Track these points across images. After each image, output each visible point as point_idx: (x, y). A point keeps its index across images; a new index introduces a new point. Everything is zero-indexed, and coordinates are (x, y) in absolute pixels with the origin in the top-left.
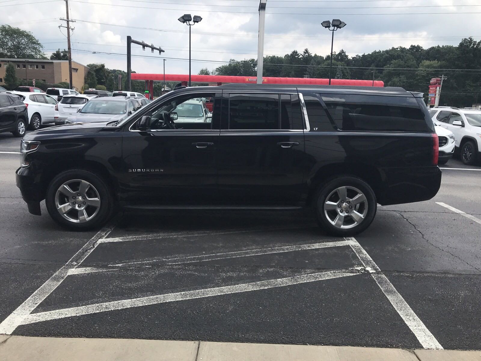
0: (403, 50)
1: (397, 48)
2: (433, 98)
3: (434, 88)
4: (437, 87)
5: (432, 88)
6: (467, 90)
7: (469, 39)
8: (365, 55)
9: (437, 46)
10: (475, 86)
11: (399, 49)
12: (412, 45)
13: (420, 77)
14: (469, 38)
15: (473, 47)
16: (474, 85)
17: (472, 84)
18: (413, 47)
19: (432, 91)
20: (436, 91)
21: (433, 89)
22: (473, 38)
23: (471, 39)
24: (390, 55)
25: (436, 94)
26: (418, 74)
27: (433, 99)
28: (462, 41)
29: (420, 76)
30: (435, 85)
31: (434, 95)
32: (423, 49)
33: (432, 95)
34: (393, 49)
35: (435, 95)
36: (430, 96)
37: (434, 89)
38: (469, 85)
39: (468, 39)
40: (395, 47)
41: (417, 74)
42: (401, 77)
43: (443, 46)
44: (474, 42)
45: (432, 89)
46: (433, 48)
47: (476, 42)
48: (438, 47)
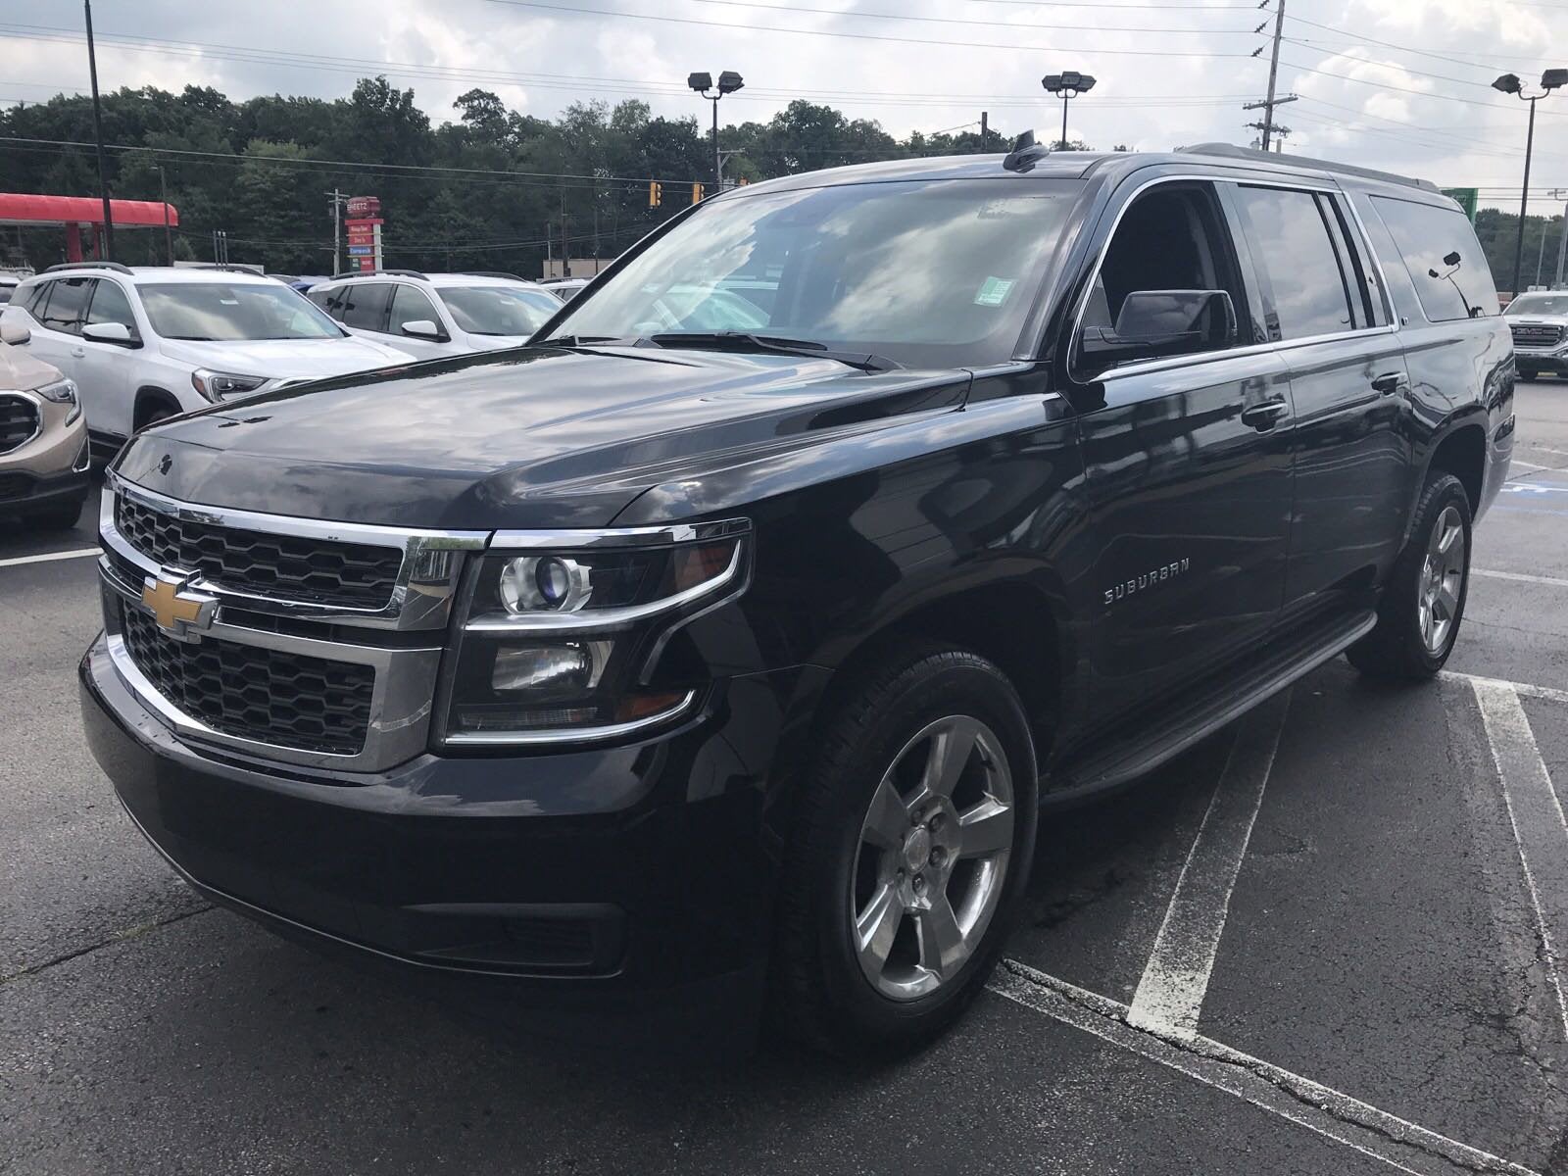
0: (161, 99)
1: (141, 93)
2: (365, 259)
3: (365, 229)
4: (372, 225)
5: (358, 230)
6: (399, 238)
7: (378, 83)
8: (25, 107)
9: (274, 96)
10: (417, 226)
11: (146, 97)
12: (190, 86)
13: (254, 195)
14: (378, 80)
15: (392, 108)
16: (413, 221)
17: (408, 219)
18: (193, 94)
19: (359, 237)
20: (373, 236)
21: (361, 232)
22: (388, 79)
23: (382, 82)
24: (120, 113)
25: (373, 247)
26: (247, 183)
27: (369, 262)
28: (358, 87)
29: (252, 191)
30: (364, 218)
31: (369, 251)
32: (229, 102)
33: (360, 251)
34: (127, 93)
35: (373, 252)
36: (355, 251)
37: (365, 232)
38: (402, 221)
39: (373, 81)
40: (134, 88)
41: (243, 183)
42: (189, 194)
43: (291, 98)
44: (393, 91)
45: (356, 232)
46: (260, 103)
47: (396, 92)
48: (278, 99)
